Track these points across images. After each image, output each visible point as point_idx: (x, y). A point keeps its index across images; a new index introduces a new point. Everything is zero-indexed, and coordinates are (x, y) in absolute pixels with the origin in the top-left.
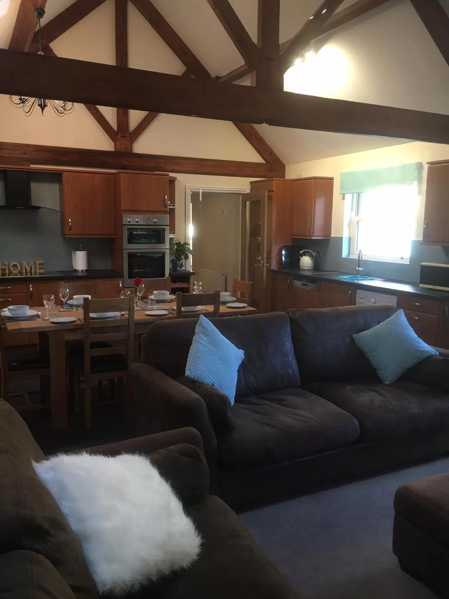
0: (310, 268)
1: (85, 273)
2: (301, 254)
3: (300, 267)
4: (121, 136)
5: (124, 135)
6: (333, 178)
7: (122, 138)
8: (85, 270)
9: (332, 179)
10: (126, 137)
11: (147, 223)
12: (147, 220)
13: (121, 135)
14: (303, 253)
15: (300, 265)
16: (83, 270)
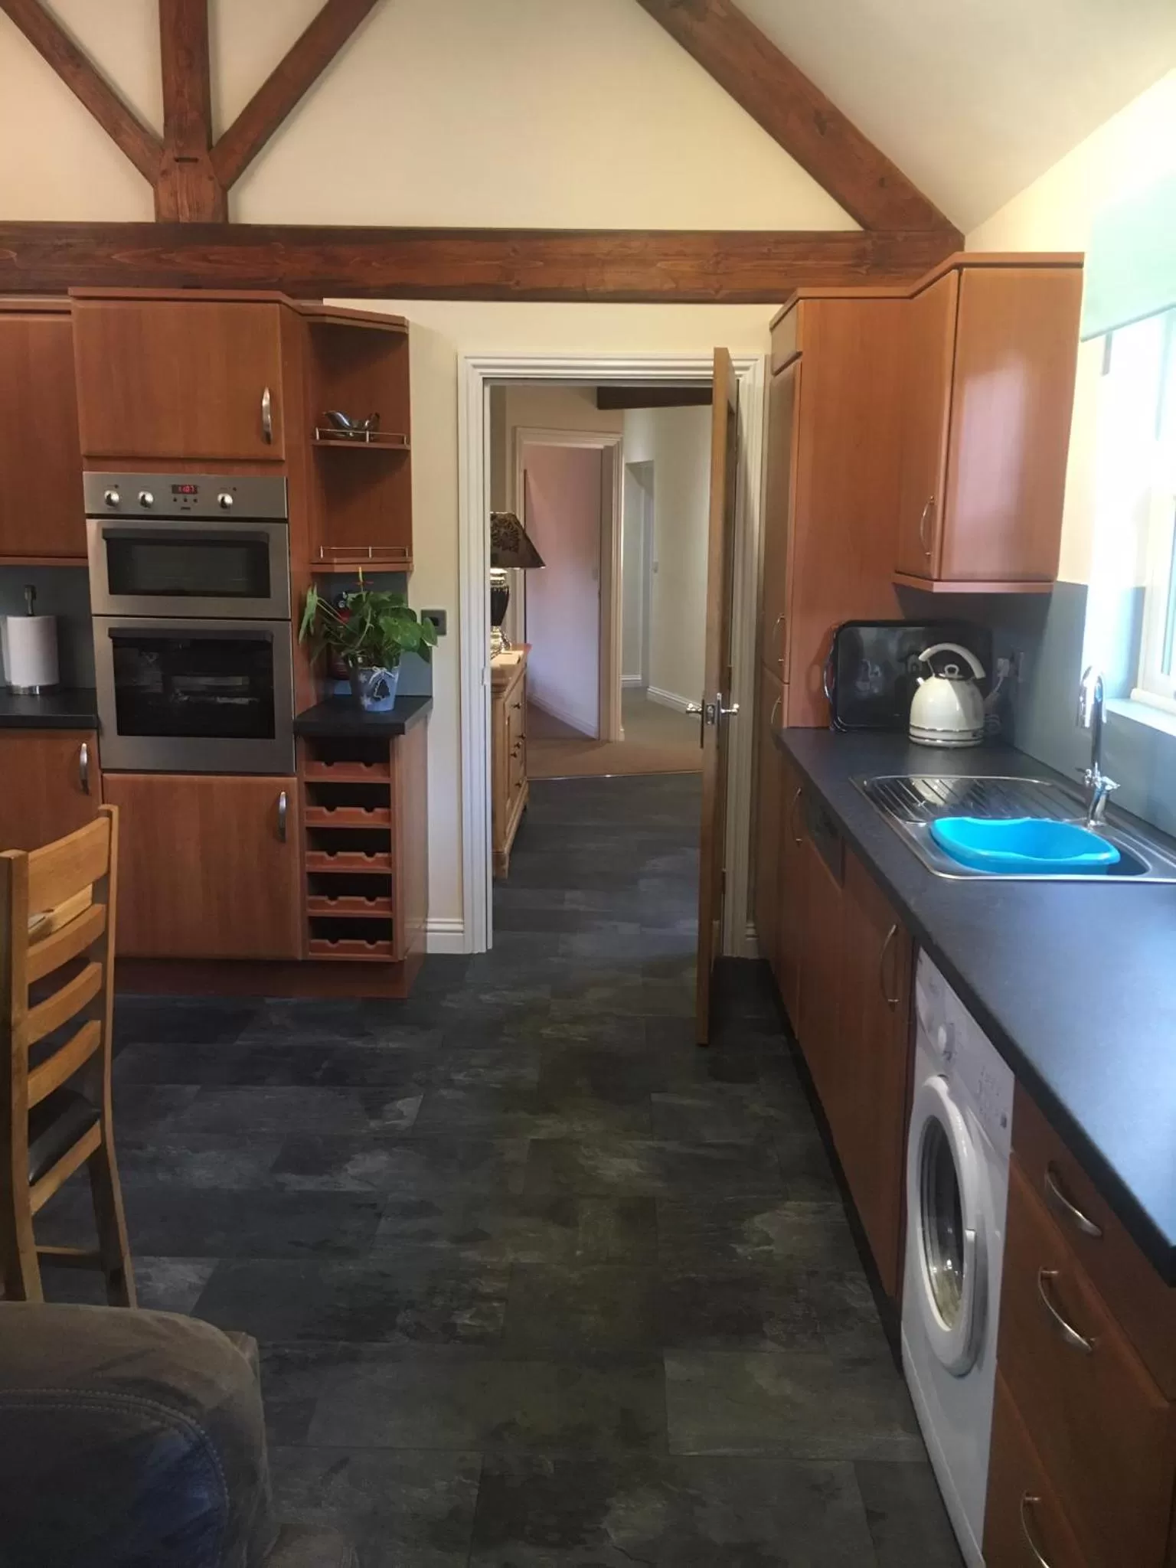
0: (953, 739)
1: (39, 697)
2: (925, 663)
3: (913, 731)
4: (177, 160)
5: (185, 155)
6: (1081, 255)
7: (177, 164)
8: (41, 688)
9: (1073, 263)
10: (196, 160)
11: (188, 508)
12: (190, 497)
13: (177, 156)
14: (933, 658)
15: (912, 723)
16: (31, 689)
